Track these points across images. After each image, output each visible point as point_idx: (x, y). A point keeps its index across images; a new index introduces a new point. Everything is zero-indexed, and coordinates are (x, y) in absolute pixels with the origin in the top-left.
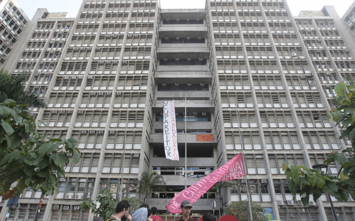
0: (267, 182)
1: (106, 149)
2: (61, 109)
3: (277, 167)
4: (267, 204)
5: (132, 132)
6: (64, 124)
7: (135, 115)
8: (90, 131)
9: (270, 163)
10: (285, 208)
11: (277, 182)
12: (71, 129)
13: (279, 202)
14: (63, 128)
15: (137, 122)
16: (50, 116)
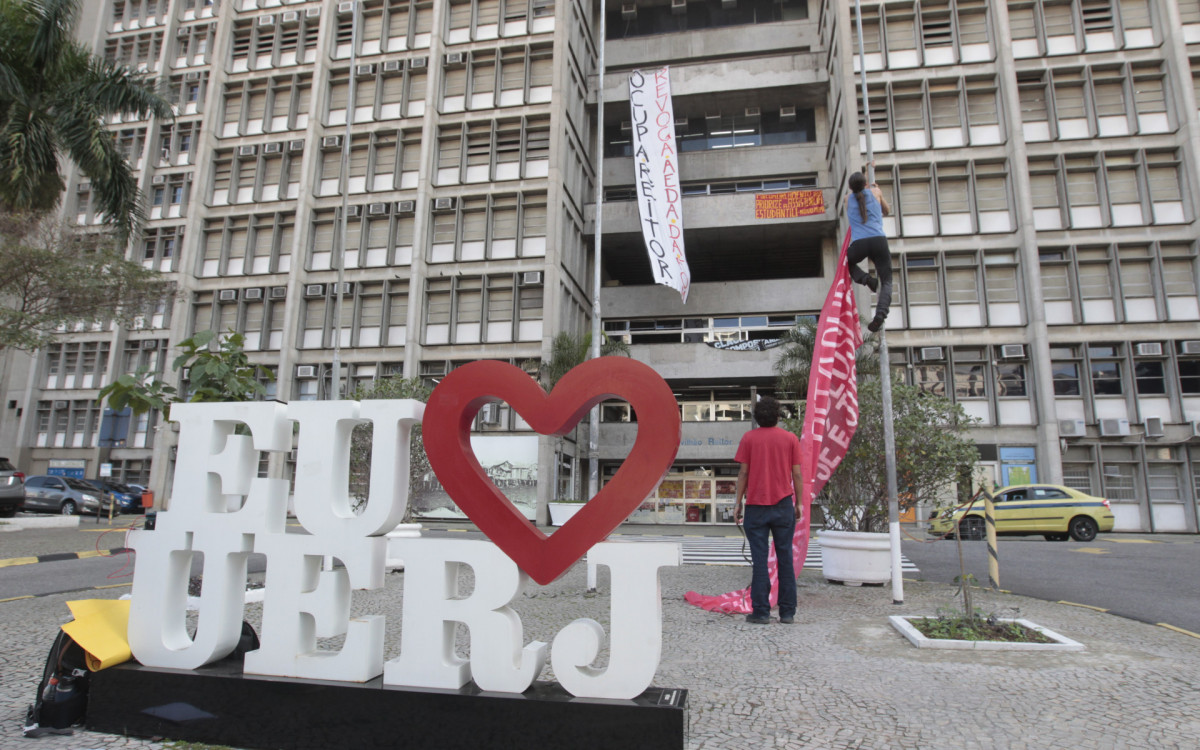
0: (1026, 352)
1: (429, 264)
2: (266, 140)
3: (1072, 294)
4: (1019, 433)
5: (513, 195)
6: (284, 189)
7: (517, 132)
8: (369, 206)
9: (1044, 283)
10: (1089, 448)
11: (1066, 354)
12: (306, 204)
13: (1068, 427)
14: (283, 204)
15: (528, 160)
16: (234, 166)
